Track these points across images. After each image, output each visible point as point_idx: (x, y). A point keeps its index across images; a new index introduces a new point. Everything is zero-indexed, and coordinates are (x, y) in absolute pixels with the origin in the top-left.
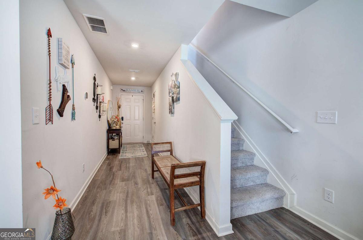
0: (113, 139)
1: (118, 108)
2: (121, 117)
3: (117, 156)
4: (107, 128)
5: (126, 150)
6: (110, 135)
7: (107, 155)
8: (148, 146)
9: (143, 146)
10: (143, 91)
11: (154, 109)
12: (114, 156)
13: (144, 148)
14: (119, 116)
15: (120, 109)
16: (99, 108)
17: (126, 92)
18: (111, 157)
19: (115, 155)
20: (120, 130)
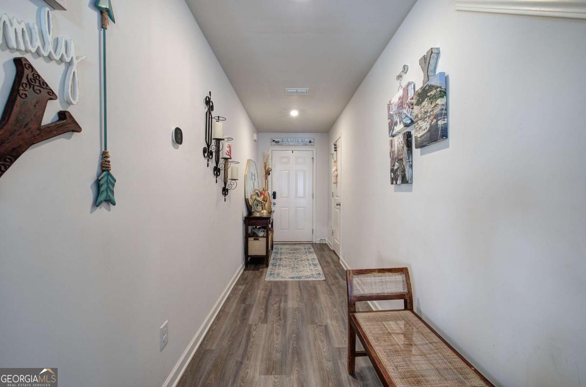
0: (256, 237)
1: (266, 175)
2: (271, 193)
3: (262, 272)
4: (245, 214)
5: (281, 259)
6: (250, 228)
7: (245, 270)
8: (324, 251)
9: (312, 250)
10: (313, 141)
11: (337, 176)
12: (257, 272)
13: (315, 256)
14: (268, 190)
15: (269, 177)
16: (222, 172)
17: (282, 145)
18: (250, 273)
19: (258, 270)
20: (268, 218)
